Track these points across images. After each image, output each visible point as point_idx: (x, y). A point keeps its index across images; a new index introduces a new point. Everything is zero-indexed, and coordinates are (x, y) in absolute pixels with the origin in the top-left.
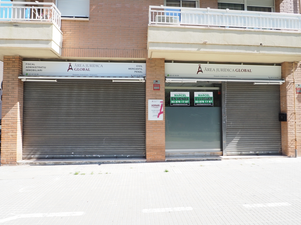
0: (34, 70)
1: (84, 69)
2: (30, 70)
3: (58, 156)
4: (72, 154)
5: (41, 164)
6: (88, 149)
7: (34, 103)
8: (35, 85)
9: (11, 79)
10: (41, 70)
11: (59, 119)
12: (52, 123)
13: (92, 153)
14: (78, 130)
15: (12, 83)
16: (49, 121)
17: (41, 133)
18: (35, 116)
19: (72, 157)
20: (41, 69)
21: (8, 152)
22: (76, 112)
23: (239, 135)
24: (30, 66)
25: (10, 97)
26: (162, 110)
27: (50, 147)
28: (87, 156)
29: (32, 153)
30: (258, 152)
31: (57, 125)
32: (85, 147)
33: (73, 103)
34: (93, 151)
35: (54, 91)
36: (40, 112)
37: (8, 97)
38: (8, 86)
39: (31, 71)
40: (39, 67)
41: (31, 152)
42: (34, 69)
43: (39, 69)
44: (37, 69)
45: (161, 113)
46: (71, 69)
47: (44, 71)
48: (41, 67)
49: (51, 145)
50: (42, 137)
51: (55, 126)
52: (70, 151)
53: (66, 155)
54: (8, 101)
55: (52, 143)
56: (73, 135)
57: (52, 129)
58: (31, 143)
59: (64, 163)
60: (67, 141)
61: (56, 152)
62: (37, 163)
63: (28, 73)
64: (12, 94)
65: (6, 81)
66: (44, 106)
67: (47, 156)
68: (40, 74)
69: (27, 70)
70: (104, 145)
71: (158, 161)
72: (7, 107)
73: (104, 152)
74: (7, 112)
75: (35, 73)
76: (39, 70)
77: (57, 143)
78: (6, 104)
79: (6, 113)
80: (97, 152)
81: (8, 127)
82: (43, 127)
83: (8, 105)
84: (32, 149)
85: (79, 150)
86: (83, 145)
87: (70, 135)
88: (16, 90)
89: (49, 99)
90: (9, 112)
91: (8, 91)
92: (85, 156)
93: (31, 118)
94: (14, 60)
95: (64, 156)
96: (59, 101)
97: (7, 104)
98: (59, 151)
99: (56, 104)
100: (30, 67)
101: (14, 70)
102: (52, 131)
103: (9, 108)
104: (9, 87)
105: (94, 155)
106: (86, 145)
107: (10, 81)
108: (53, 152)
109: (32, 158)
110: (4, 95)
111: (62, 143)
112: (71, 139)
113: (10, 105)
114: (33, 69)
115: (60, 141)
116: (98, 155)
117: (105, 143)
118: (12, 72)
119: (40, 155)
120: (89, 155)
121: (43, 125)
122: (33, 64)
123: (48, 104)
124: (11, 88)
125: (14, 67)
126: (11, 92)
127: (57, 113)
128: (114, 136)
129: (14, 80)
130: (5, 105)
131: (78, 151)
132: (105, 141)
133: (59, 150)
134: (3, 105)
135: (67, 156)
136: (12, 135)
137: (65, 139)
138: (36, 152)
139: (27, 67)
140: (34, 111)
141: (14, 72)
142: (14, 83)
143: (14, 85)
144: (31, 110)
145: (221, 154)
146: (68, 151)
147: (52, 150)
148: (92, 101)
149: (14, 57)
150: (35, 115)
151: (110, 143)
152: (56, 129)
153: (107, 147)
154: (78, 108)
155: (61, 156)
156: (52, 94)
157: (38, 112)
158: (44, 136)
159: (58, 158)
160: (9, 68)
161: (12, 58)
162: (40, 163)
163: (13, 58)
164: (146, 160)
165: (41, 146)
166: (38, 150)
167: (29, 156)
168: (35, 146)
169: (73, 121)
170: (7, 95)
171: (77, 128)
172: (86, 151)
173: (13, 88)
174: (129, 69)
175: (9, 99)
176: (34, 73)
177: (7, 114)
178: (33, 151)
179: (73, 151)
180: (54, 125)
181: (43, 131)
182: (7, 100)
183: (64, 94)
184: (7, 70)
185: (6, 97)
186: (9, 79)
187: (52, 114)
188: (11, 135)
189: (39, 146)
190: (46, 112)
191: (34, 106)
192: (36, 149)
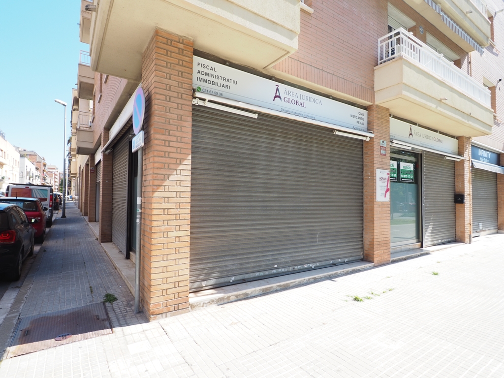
0: (213, 83)
1: (297, 103)
2: (205, 81)
3: (252, 275)
4: (275, 269)
5: (239, 298)
6: (297, 254)
7: (206, 159)
8: (209, 118)
9: (175, 95)
10: (227, 86)
11: (252, 197)
12: (240, 206)
13: (302, 262)
14: (282, 219)
15: (178, 104)
16: (235, 201)
17: (221, 229)
18: (208, 190)
19: (274, 274)
20: (228, 83)
21: (169, 280)
22: (279, 184)
23: (432, 220)
24: (205, 70)
25: (174, 139)
26: (389, 187)
27: (238, 257)
28: (296, 267)
29: (202, 277)
30: (443, 241)
31: (249, 211)
32: (292, 252)
33: (275, 166)
34: (304, 257)
35: (245, 137)
36: (219, 180)
37: (170, 138)
38: (168, 111)
39: (207, 84)
40: (224, 79)
41: (199, 275)
42: (215, 80)
43: (225, 83)
44: (220, 82)
45: (388, 190)
46: (279, 97)
47: (234, 89)
48: (228, 81)
49: (240, 254)
50: (222, 236)
51: (245, 213)
52: (271, 262)
53: (264, 272)
54: (169, 149)
55: (242, 249)
56: (274, 231)
57: (240, 218)
58: (201, 254)
59: (278, 288)
60: (265, 242)
61: (248, 268)
62: (231, 298)
63: (202, 88)
64: (177, 134)
65: (163, 97)
66: (226, 168)
67: (233, 278)
68: (224, 95)
69: (201, 80)
70: (317, 245)
71: (385, 263)
72: (166, 165)
73: (318, 257)
74: (166, 176)
75: (216, 91)
76: (223, 86)
77: (249, 248)
78: (165, 157)
79: (164, 180)
80: (309, 259)
81: (168, 217)
82: (223, 216)
83: (168, 160)
84: (202, 266)
85: (284, 258)
86: (290, 249)
87: (270, 231)
88: (187, 123)
89: (235, 152)
90: (171, 178)
91: (169, 122)
92: (294, 268)
93: (200, 195)
94: (181, 46)
95: (262, 274)
96: (252, 159)
97: (167, 156)
98: (253, 265)
99: (248, 166)
100: (207, 74)
101: (182, 72)
102: (241, 223)
103: (172, 166)
104: (170, 112)
105: (306, 266)
106: (294, 248)
107: (172, 99)
108: (242, 269)
109: (204, 289)
110: (159, 134)
111: (259, 247)
112: (272, 237)
113: (174, 161)
114: (212, 79)
115: (255, 243)
116: (311, 265)
117: (319, 241)
118: (178, 76)
119: (219, 277)
120: (299, 267)
121: (225, 211)
122: (211, 69)
123: (232, 164)
124: (176, 116)
125: (182, 66)
126: (175, 128)
127: (250, 185)
128: (330, 229)
129: (182, 98)
130: (160, 158)
131: (283, 260)
132: (318, 237)
133: (253, 262)
134: (156, 159)
135: (267, 273)
136: (179, 237)
137: (263, 238)
138: (210, 274)
139: (199, 72)
140: (206, 177)
141: (182, 76)
142: (182, 104)
143: (182, 109)
144: (201, 174)
145: (420, 247)
146: (268, 263)
147: (241, 264)
148: (301, 165)
149: (182, 40)
150: (209, 187)
151: (325, 241)
152: (247, 218)
153: (320, 249)
154: (282, 175)
155: (257, 274)
156: (240, 143)
157: (213, 180)
158: (226, 236)
159: (251, 280)
160: (171, 63)
161: (178, 40)
162: (237, 296)
163: (179, 43)
164: (373, 264)
165: (220, 257)
166: (214, 268)
167: (196, 285)
168: (208, 258)
169: (275, 202)
170: (167, 134)
171: (280, 215)
172: (294, 259)
173: (180, 118)
174: (351, 116)
175: (172, 144)
176: (214, 91)
177: (167, 183)
178: (205, 271)
179: (275, 262)
180: (244, 211)
181: (225, 224)
182: (165, 146)
183: (261, 146)
184: (166, 67)
185: (163, 137)
186: (171, 94)
187: (240, 186)
188: (176, 237)
189: (216, 257)
190: (230, 181)
191: (206, 167)
192: (210, 265)
